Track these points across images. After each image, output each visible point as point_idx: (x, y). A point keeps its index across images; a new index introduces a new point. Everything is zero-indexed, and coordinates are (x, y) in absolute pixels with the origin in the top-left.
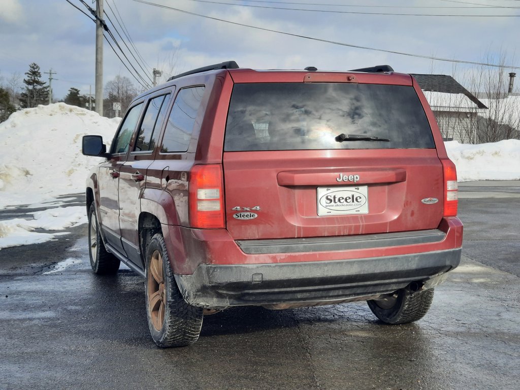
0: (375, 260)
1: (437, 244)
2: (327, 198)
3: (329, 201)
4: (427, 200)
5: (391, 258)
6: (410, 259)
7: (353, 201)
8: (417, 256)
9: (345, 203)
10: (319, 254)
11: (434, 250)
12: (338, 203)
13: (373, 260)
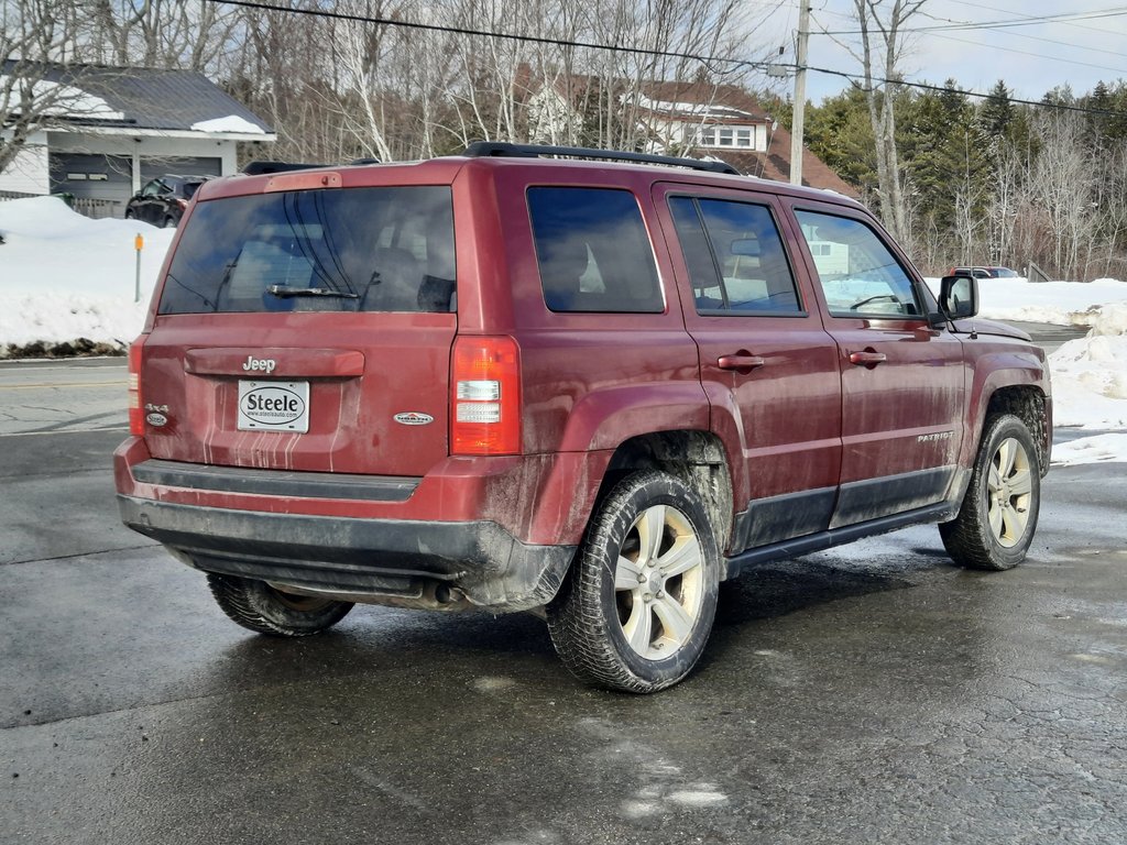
0: (274, 518)
1: (392, 506)
2: (250, 400)
3: (252, 406)
4: (405, 416)
5: (300, 519)
6: (335, 527)
7: (285, 409)
8: (349, 523)
9: (274, 410)
10: (201, 494)
11: (385, 517)
12: (265, 410)
13: (270, 518)
